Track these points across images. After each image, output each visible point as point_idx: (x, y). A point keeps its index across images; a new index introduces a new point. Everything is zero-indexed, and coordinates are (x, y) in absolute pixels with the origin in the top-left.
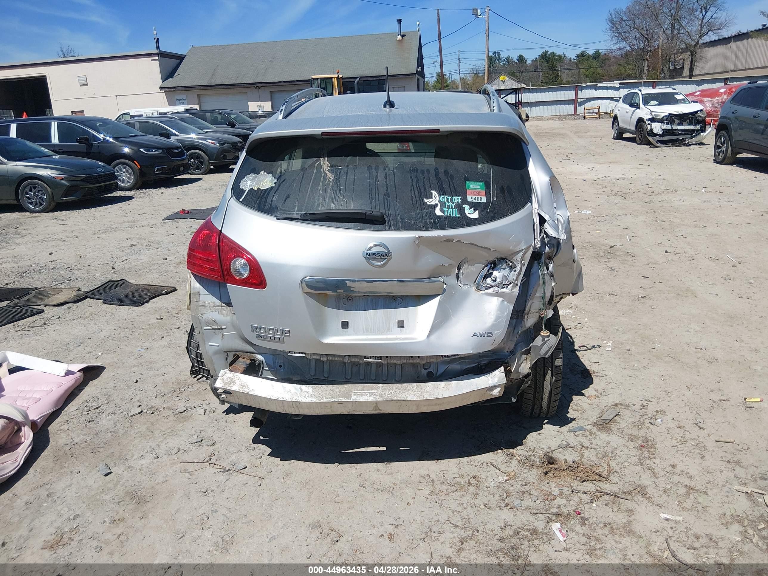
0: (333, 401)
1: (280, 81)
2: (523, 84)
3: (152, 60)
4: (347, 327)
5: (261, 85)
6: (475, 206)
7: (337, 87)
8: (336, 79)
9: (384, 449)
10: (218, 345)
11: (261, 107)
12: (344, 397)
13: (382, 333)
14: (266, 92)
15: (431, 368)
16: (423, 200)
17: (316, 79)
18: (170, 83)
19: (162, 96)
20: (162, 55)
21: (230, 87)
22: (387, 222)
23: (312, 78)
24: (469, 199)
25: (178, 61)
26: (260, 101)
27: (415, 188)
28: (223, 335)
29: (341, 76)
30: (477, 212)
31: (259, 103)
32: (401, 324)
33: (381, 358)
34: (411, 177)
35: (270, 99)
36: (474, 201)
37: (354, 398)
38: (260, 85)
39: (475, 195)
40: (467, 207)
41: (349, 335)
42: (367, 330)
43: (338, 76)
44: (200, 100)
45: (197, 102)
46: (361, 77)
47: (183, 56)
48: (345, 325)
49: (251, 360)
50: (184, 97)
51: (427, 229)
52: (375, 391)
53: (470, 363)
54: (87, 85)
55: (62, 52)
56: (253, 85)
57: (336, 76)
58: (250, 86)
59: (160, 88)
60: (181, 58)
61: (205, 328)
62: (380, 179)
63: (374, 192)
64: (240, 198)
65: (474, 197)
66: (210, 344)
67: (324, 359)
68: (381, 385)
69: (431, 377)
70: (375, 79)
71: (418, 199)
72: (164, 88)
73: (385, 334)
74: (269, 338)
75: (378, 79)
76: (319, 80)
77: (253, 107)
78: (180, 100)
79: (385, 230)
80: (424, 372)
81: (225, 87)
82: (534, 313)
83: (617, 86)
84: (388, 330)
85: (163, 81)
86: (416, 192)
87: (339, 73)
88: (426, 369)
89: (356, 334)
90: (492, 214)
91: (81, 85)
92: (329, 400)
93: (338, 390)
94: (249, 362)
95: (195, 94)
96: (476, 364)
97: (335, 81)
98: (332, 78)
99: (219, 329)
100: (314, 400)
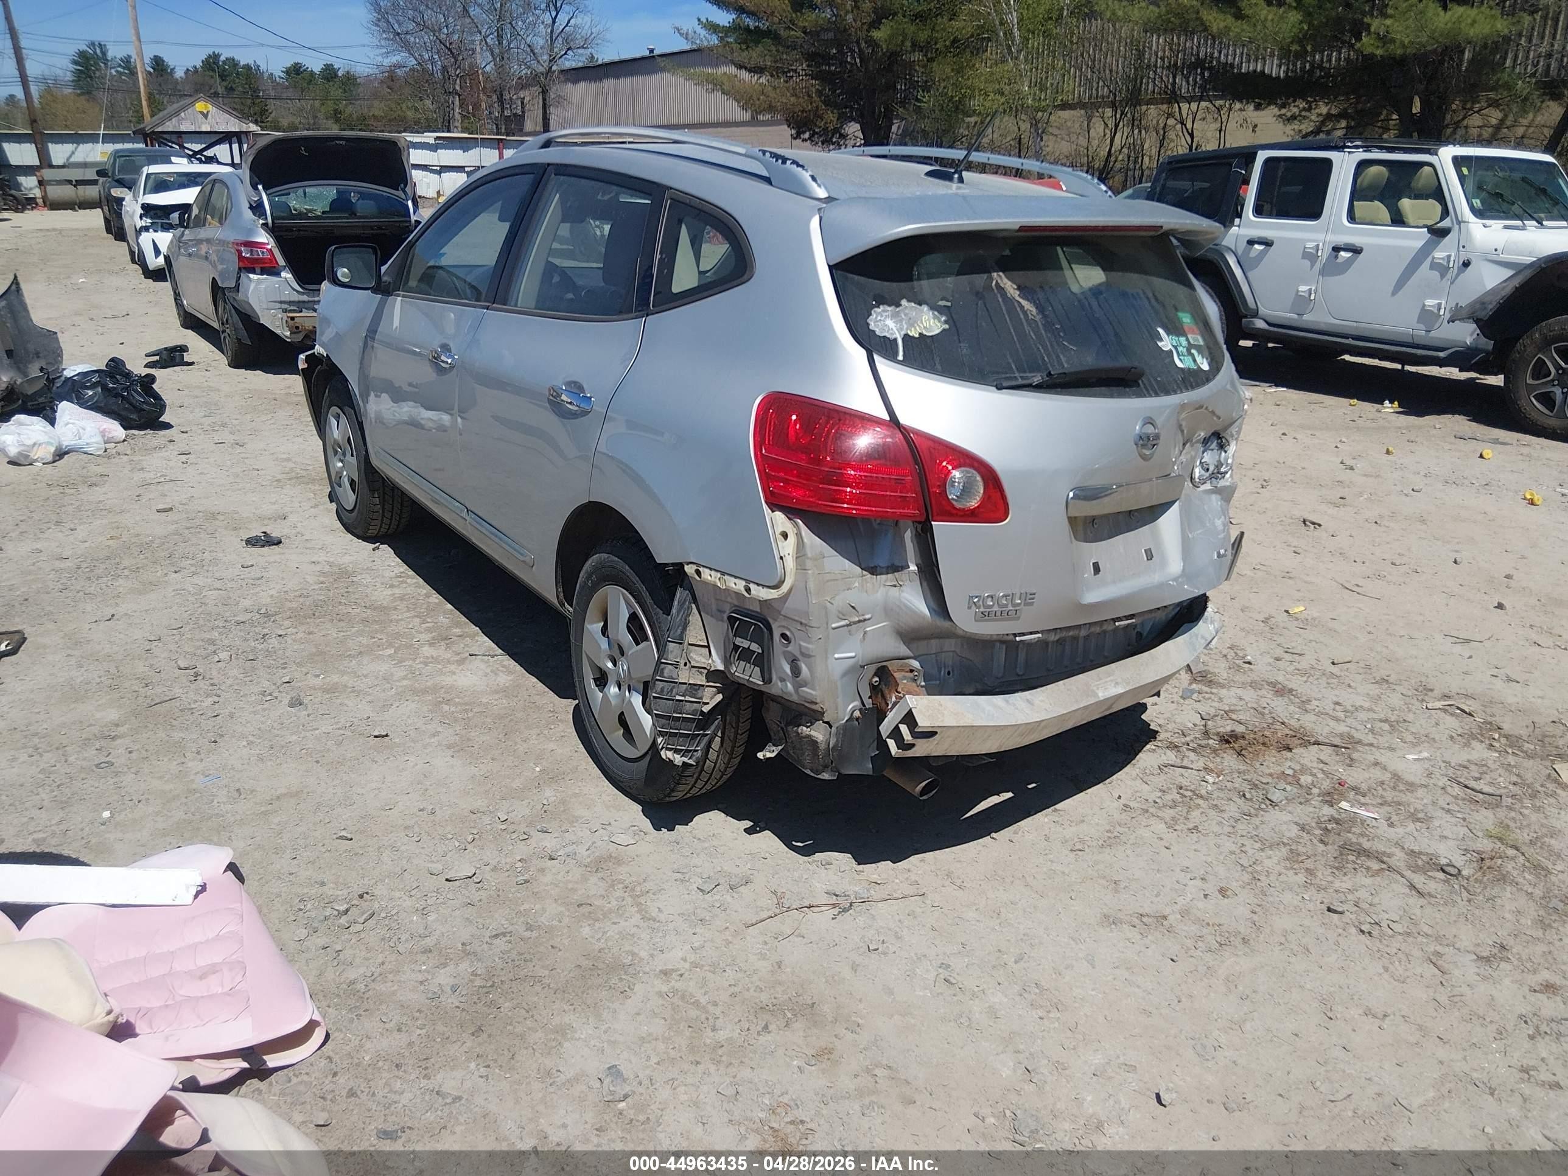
2: (251, 125)
4: (1099, 572)
6: (1199, 351)
9: (1009, 795)
10: (853, 654)
15: (1138, 626)
16: (1156, 343)
24: (1191, 341)
28: (865, 633)
30: (1204, 359)
32: (1150, 555)
33: (1132, 616)
36: (1195, 343)
40: (1194, 352)
41: (1102, 585)
48: (1096, 569)
52: (1115, 677)
61: (834, 625)
64: (896, 354)
65: (1192, 336)
66: (836, 656)
69: (1140, 641)
71: (1152, 342)
74: (998, 614)
83: (432, 141)
88: (1134, 629)
90: (1214, 363)
99: (859, 621)
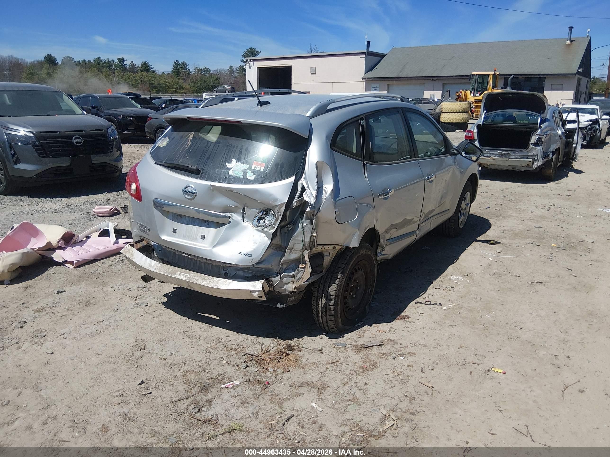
0: (165, 274)
1: (453, 75)
3: (361, 57)
4: (176, 233)
5: (437, 78)
6: (254, 172)
7: (491, 82)
8: (492, 75)
9: (218, 318)
11: (433, 95)
12: (172, 274)
13: (192, 241)
14: (440, 84)
15: (228, 270)
16: (226, 163)
17: (475, 75)
18: (371, 75)
19: (363, 83)
20: (368, 54)
21: (412, 79)
22: (201, 174)
23: (472, 74)
24: (253, 168)
25: (380, 58)
26: (434, 90)
27: (225, 155)
29: (498, 73)
30: (255, 176)
31: (432, 92)
32: (203, 237)
33: (191, 255)
34: (226, 149)
35: (441, 88)
36: (256, 169)
37: (176, 276)
38: (435, 78)
39: (258, 165)
40: (249, 172)
41: (176, 237)
42: (185, 237)
43: (495, 73)
44: (389, 88)
45: (386, 89)
46: (515, 75)
47: (385, 55)
48: (175, 231)
49: (147, 243)
50: (378, 85)
51: (219, 182)
52: (189, 275)
53: (251, 273)
54: (315, 74)
55: (311, 49)
56: (430, 78)
57: (493, 73)
58: (428, 78)
59: (362, 78)
60: (382, 56)
62: (210, 148)
63: (203, 155)
64: (152, 150)
65: (257, 166)
67: (167, 249)
68: (194, 273)
69: (227, 276)
70: (535, 76)
71: (223, 163)
72: (365, 78)
73: (194, 242)
74: (143, 231)
75: (539, 76)
76: (477, 76)
77: (427, 95)
78: (375, 87)
79: (198, 178)
80: (223, 272)
81: (408, 79)
82: (297, 251)
84: (195, 240)
85: (365, 73)
86: (225, 158)
87: (496, 70)
88: (224, 270)
89: (179, 237)
90: (263, 179)
91: (312, 74)
92: (164, 273)
93: (171, 270)
94: (146, 244)
95: (386, 83)
96: (252, 275)
97: (491, 77)
98: (488, 75)
100: (157, 271)
